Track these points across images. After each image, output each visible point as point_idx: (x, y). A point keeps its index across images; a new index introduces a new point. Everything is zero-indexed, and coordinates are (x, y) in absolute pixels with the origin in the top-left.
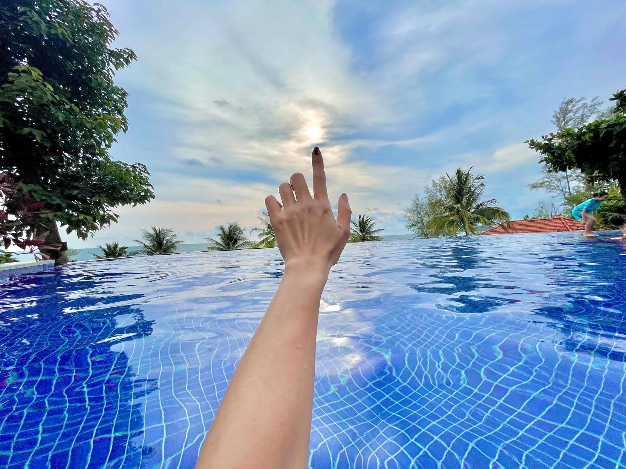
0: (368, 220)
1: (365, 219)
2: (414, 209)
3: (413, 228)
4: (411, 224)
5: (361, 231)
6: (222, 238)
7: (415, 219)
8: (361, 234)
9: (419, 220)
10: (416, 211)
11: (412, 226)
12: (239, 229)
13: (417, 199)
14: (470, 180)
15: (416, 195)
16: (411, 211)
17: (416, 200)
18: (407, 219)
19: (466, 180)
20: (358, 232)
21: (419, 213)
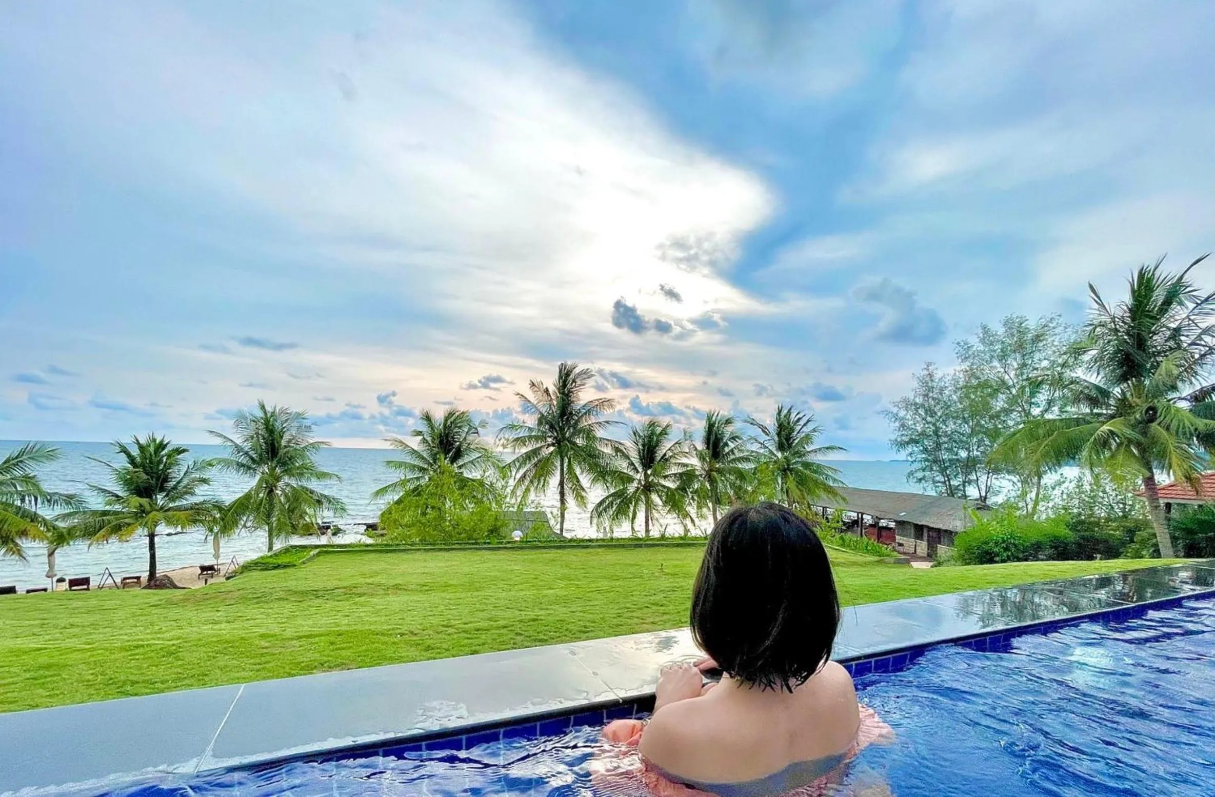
0: (799, 419)
1: (793, 416)
2: (919, 400)
3: (910, 449)
4: (906, 439)
5: (781, 447)
6: (424, 441)
7: (919, 428)
8: (779, 455)
9: (930, 430)
10: (922, 406)
11: (908, 443)
12: (469, 422)
13: (931, 375)
14: (1181, 303)
15: (929, 364)
16: (909, 404)
17: (928, 379)
18: (897, 424)
19: (1168, 303)
20: (774, 450)
21: (930, 412)
